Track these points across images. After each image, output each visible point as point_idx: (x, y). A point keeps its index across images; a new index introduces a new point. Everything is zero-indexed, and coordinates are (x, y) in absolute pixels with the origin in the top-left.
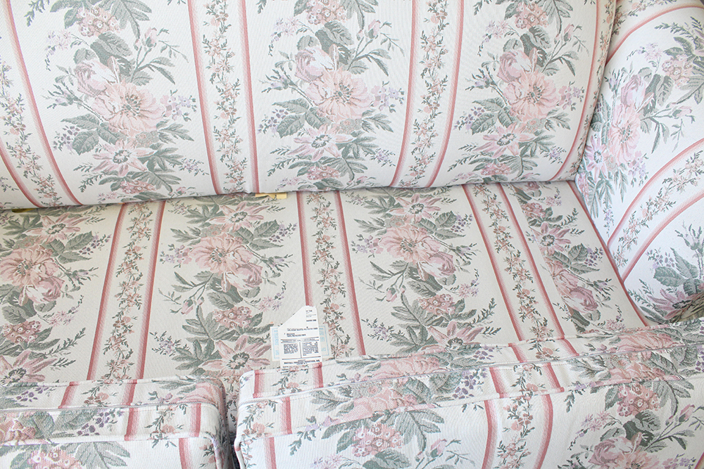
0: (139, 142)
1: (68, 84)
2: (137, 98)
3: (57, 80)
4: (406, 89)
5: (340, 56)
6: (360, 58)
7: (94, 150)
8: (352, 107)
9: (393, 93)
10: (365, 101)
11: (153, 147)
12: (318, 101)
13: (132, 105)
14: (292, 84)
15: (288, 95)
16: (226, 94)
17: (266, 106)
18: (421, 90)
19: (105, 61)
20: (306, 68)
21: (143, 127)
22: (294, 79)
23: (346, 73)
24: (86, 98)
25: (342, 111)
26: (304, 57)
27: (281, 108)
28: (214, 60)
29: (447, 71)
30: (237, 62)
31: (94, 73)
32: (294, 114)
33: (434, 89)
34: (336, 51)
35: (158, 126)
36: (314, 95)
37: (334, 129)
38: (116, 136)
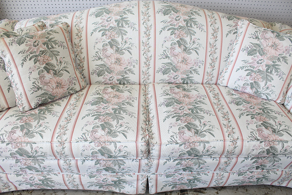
0: (118, 74)
1: (99, 54)
2: (119, 59)
3: (96, 52)
4: (204, 61)
5: (184, 49)
6: (190, 50)
7: (103, 76)
8: (187, 66)
9: (200, 61)
10: (191, 64)
11: (122, 76)
12: (176, 63)
13: (118, 61)
14: (168, 57)
15: (167, 61)
16: (147, 59)
17: (159, 64)
18: (209, 61)
19: (112, 47)
20: (173, 52)
21: (120, 69)
22: (169, 56)
23: (185, 54)
24: (104, 58)
25: (184, 67)
26: (172, 49)
27: (164, 65)
28: (145, 48)
29: (217, 55)
30: (152, 49)
31: (108, 51)
32: (168, 67)
33: (213, 61)
34: (183, 47)
35: (125, 69)
36: (175, 61)
37: (181, 73)
38: (111, 71)
